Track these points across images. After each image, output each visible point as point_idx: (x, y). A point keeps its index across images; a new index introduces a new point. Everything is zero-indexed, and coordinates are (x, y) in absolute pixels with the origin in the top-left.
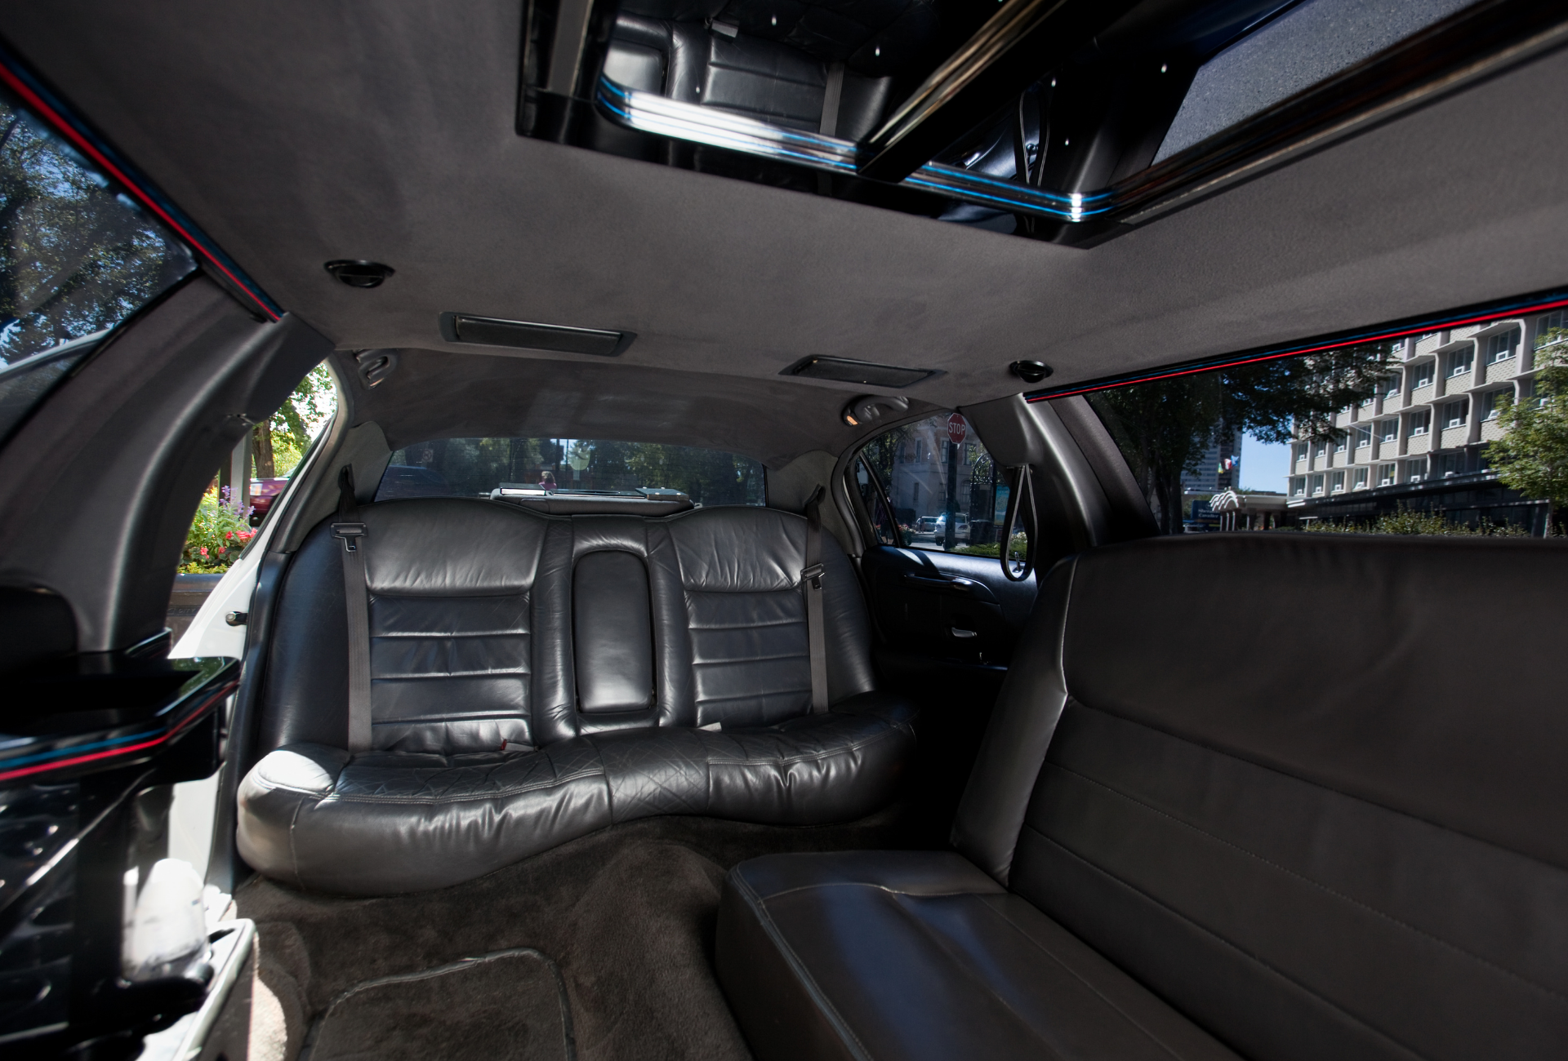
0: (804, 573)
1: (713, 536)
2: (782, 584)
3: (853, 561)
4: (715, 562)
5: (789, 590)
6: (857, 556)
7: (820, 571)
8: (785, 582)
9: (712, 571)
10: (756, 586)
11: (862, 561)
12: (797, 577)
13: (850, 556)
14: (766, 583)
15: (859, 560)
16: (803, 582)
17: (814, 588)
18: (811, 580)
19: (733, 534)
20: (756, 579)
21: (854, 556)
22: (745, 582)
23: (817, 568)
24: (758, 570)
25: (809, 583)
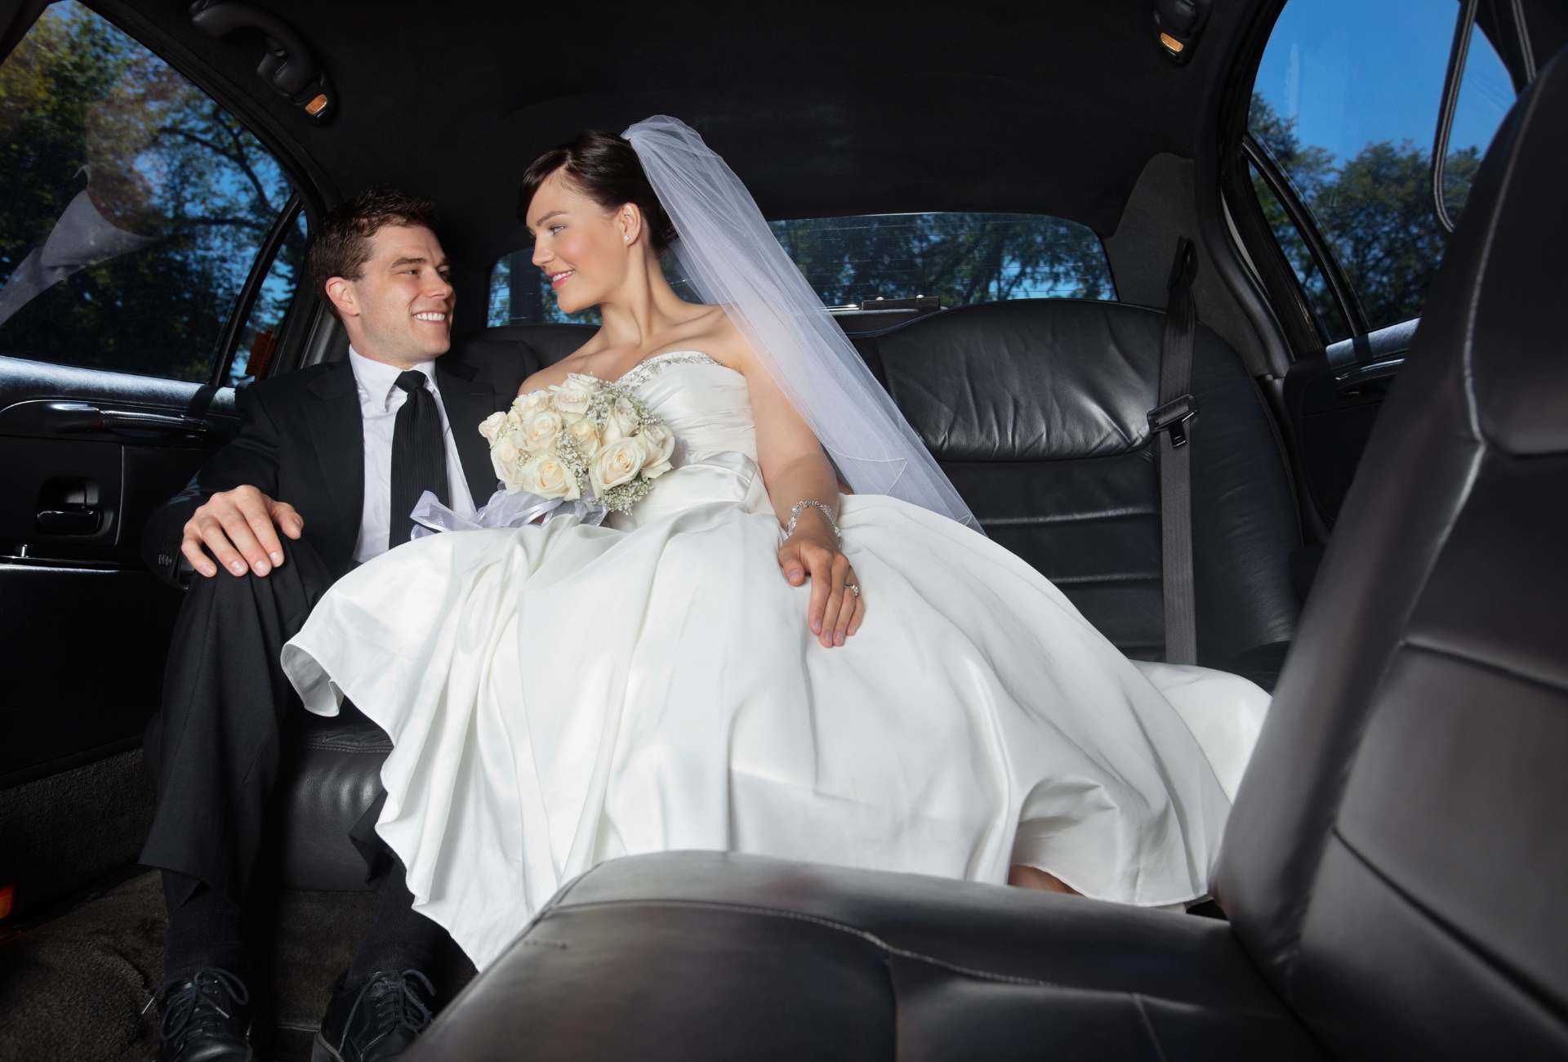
0: (1153, 418)
1: (963, 357)
2: (1108, 442)
3: (1266, 387)
4: (968, 404)
5: (1126, 452)
6: (1276, 376)
7: (1185, 408)
8: (1114, 440)
9: (960, 420)
10: (1055, 447)
11: (1285, 386)
12: (1139, 428)
13: (1260, 379)
14: (1073, 437)
15: (1278, 383)
16: (1153, 436)
17: (1174, 443)
18: (1166, 428)
19: (1005, 351)
20: (1054, 434)
21: (1269, 377)
22: (1031, 440)
23: (1180, 404)
24: (1058, 415)
25: (1165, 436)
